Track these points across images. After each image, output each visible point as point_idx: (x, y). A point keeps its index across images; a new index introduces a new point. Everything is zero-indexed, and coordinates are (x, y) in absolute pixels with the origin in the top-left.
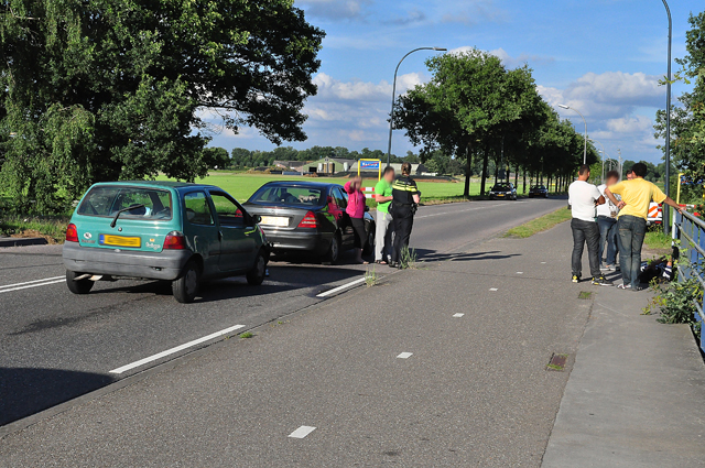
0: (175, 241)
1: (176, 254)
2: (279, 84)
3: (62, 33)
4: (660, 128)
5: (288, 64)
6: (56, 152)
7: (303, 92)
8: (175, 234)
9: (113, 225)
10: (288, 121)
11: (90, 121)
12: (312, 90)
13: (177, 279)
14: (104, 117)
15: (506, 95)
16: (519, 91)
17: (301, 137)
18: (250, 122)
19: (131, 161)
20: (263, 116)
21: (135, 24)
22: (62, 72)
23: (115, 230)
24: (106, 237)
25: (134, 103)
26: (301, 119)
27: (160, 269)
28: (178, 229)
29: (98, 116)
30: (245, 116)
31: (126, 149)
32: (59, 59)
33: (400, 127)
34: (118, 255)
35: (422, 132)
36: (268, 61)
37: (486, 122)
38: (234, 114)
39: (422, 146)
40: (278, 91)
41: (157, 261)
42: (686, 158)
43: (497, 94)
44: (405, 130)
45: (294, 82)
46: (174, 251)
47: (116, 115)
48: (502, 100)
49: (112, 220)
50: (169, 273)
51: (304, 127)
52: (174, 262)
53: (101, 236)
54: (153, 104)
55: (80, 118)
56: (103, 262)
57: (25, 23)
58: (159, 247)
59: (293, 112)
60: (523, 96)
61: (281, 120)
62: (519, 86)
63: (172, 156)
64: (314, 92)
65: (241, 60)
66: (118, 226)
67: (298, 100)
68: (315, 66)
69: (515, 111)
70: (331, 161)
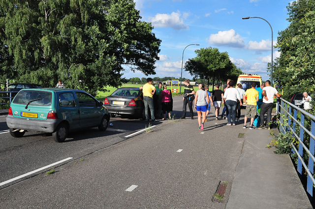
0: (52, 115)
1: (52, 121)
2: (148, 57)
3: (76, 41)
4: (269, 69)
5: (150, 50)
6: (73, 79)
7: (155, 59)
8: (53, 112)
9: (26, 108)
10: (150, 69)
11: (84, 68)
12: (158, 59)
13: (54, 132)
14: (89, 67)
15: (220, 60)
16: (224, 59)
17: (154, 73)
18: (138, 69)
19: (97, 81)
20: (142, 67)
21: (99, 38)
22: (76, 53)
23: (27, 110)
24: (23, 113)
25: (98, 63)
26: (154, 68)
27: (46, 128)
28: (54, 109)
29: (87, 67)
30: (136, 67)
31: (95, 77)
32: (74, 49)
33: (187, 70)
34: (28, 122)
35: (194, 72)
36: (144, 50)
37: (214, 69)
38: (133, 66)
39: (194, 76)
40: (147, 59)
41: (45, 124)
42: (277, 79)
43: (218, 60)
44: (189, 72)
45: (152, 56)
46: (52, 120)
47: (92, 67)
48: (219, 62)
49: (26, 105)
50: (50, 130)
51: (155, 70)
52: (51, 125)
53: (21, 113)
54: (104, 63)
55: (81, 68)
56: (22, 125)
57: (65, 38)
58: (45, 118)
59: (152, 65)
60: (225, 60)
61: (148, 68)
62: (224, 57)
63: (110, 80)
64: (159, 59)
65: (135, 49)
66: (28, 109)
67: (154, 62)
68: (159, 51)
69: (223, 65)
70: (170, 81)
